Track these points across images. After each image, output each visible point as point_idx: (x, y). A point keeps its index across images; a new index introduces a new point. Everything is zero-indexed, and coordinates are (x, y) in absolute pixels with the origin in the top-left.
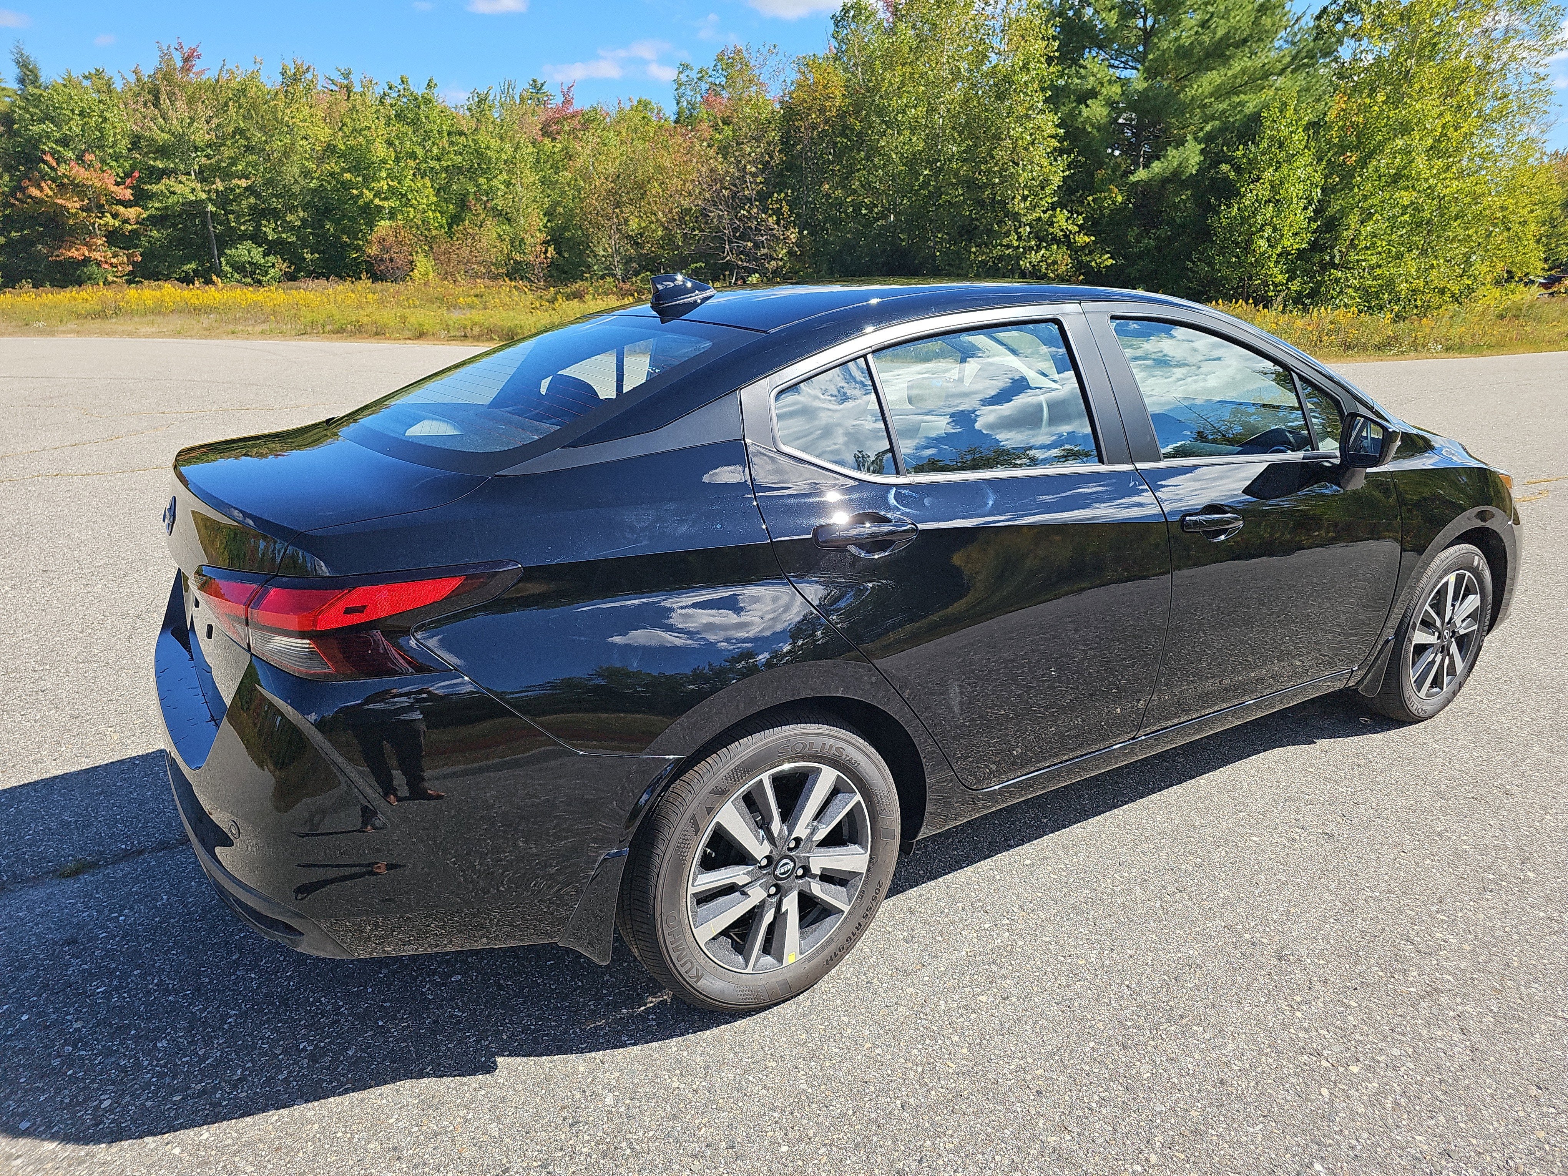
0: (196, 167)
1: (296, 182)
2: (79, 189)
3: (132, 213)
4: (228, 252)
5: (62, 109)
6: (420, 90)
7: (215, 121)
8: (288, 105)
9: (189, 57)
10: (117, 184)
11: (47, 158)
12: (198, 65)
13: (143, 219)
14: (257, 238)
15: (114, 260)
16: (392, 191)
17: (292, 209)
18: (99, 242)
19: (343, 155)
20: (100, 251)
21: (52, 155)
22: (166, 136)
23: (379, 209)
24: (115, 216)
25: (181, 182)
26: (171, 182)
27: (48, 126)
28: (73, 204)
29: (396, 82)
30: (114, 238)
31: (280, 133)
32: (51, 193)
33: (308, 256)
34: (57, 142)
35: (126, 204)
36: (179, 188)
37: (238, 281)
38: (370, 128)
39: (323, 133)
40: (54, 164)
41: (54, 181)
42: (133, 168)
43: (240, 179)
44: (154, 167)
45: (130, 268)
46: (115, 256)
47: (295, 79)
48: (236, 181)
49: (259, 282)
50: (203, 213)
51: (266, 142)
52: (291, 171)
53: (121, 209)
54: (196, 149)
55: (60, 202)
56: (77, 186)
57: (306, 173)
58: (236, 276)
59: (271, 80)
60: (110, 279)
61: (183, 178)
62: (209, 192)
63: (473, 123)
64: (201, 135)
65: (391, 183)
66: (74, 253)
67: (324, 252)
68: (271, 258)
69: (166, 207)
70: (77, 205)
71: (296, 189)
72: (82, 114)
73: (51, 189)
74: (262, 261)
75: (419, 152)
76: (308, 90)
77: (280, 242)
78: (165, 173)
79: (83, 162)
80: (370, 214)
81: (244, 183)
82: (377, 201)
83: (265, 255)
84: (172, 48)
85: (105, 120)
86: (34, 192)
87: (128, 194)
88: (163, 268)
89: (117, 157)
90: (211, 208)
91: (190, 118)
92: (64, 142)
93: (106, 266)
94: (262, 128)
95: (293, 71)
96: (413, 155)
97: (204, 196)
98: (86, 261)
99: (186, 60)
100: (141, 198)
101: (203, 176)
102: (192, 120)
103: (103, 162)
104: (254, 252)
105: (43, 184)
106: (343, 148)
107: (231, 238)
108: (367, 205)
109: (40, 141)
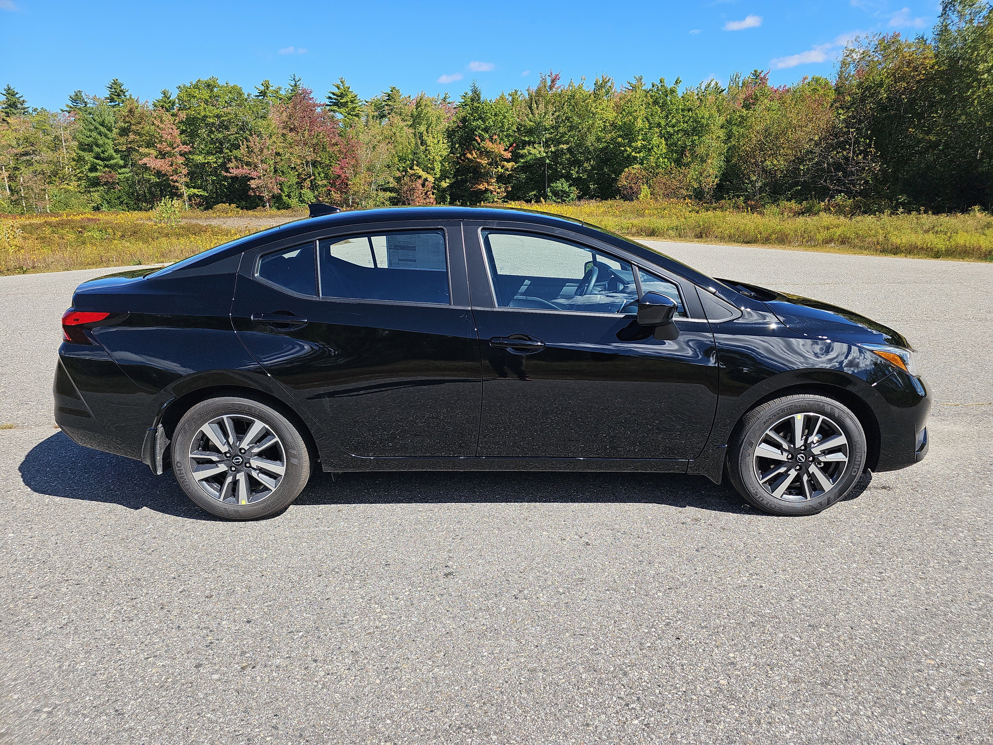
0: (544, 140)
1: (592, 145)
2: (487, 153)
3: (509, 165)
4: (552, 185)
5: (487, 113)
6: (669, 85)
7: (557, 114)
8: (595, 101)
9: (554, 79)
10: (505, 150)
11: (477, 138)
12: (558, 83)
13: (515, 168)
14: (568, 177)
15: (498, 190)
16: (644, 147)
17: (588, 160)
18: (493, 181)
19: (621, 128)
20: (494, 186)
21: (479, 137)
22: (532, 124)
23: (635, 158)
24: (503, 167)
25: (535, 148)
26: (530, 148)
27: (480, 122)
28: (484, 162)
29: (657, 82)
30: (501, 179)
31: (589, 117)
32: (476, 156)
33: (592, 187)
34: (482, 130)
35: (508, 161)
36: (533, 151)
37: (555, 201)
38: (636, 111)
39: (611, 115)
40: (479, 141)
41: (478, 150)
42: (514, 141)
43: (563, 145)
44: (524, 140)
45: (505, 194)
46: (500, 188)
47: (601, 86)
48: (561, 146)
49: (565, 201)
50: (544, 164)
51: (580, 123)
52: (590, 139)
53: (505, 163)
54: (546, 129)
55: (478, 160)
56: (488, 152)
57: (599, 140)
58: (554, 198)
59: (589, 88)
60: (495, 200)
61: (536, 146)
62: (547, 153)
63: (698, 103)
64: (549, 122)
65: (643, 143)
66: (481, 187)
67: (600, 184)
68: (572, 188)
69: (526, 162)
70: (486, 162)
71: (591, 148)
72: (496, 115)
73: (477, 154)
74: (568, 190)
75: (663, 123)
76: (607, 93)
77: (579, 178)
78: (529, 143)
79: (492, 139)
80: (630, 161)
81: (565, 147)
82: (633, 154)
83: (570, 186)
84: (547, 76)
85: (505, 117)
86: (469, 156)
87: (508, 155)
88: (520, 194)
89: (508, 136)
90: (548, 161)
91: (544, 113)
92: (486, 130)
93: (495, 193)
94: (579, 116)
95: (601, 82)
96: (659, 125)
97: (545, 155)
98: (486, 190)
99: (553, 81)
100: (516, 157)
101: (546, 145)
102: (545, 113)
103: (502, 139)
104: (565, 185)
105: (474, 152)
106: (620, 124)
107: (556, 177)
108: (629, 156)
109: (475, 130)
